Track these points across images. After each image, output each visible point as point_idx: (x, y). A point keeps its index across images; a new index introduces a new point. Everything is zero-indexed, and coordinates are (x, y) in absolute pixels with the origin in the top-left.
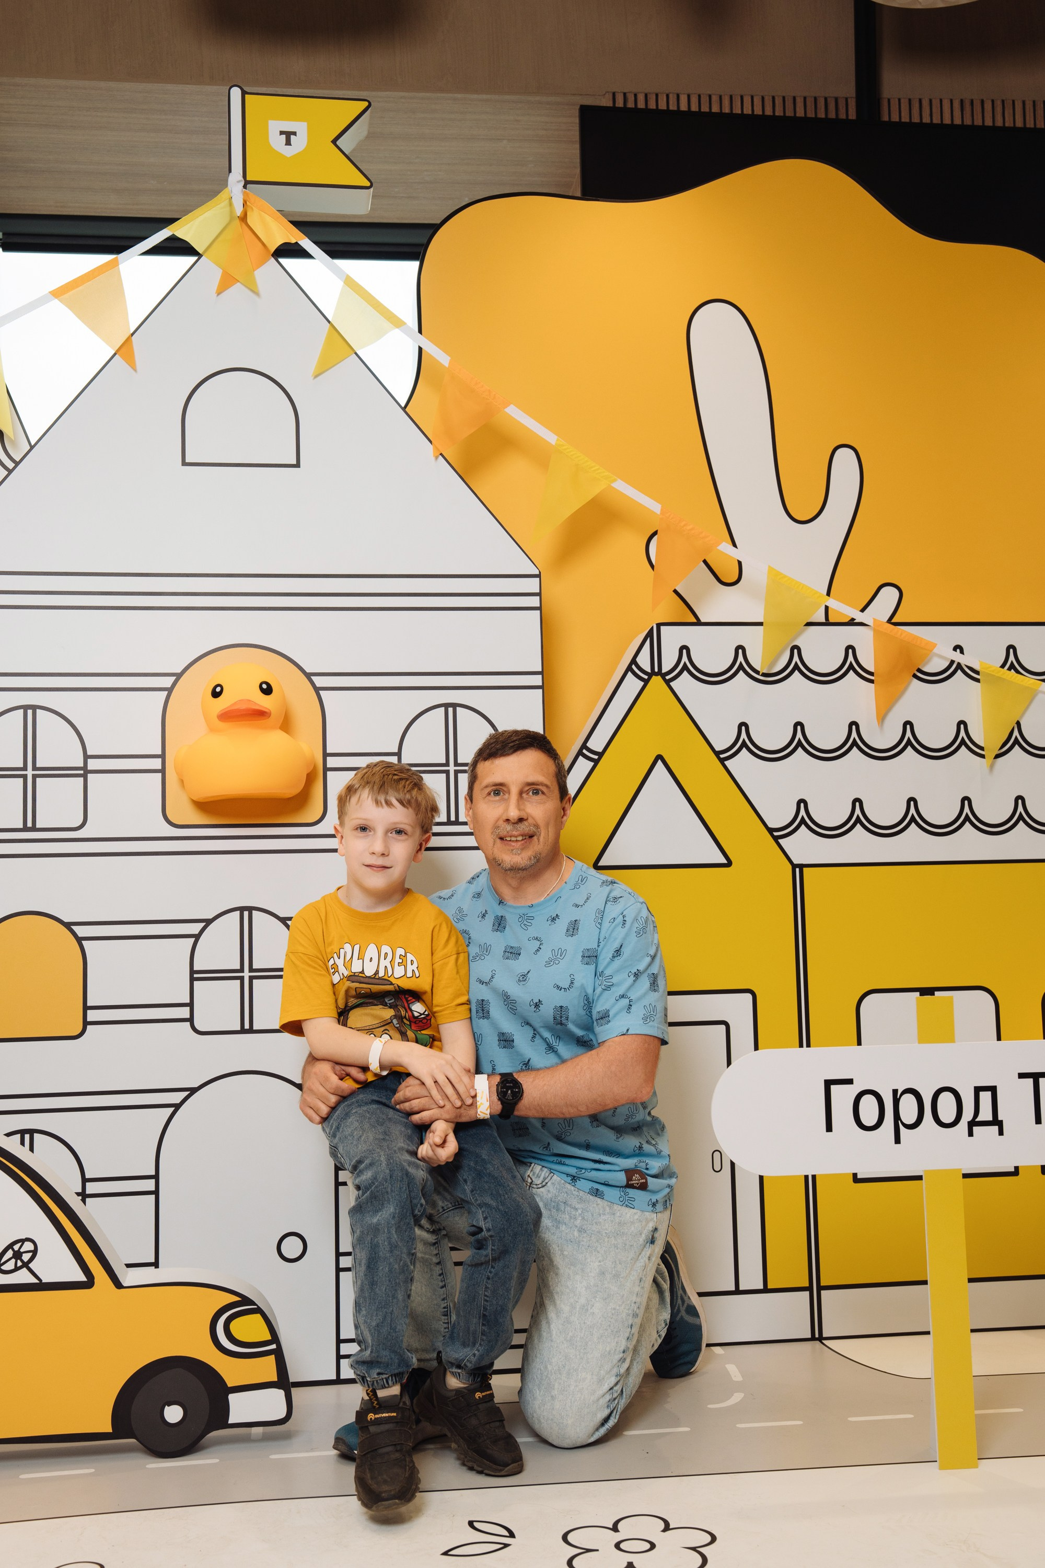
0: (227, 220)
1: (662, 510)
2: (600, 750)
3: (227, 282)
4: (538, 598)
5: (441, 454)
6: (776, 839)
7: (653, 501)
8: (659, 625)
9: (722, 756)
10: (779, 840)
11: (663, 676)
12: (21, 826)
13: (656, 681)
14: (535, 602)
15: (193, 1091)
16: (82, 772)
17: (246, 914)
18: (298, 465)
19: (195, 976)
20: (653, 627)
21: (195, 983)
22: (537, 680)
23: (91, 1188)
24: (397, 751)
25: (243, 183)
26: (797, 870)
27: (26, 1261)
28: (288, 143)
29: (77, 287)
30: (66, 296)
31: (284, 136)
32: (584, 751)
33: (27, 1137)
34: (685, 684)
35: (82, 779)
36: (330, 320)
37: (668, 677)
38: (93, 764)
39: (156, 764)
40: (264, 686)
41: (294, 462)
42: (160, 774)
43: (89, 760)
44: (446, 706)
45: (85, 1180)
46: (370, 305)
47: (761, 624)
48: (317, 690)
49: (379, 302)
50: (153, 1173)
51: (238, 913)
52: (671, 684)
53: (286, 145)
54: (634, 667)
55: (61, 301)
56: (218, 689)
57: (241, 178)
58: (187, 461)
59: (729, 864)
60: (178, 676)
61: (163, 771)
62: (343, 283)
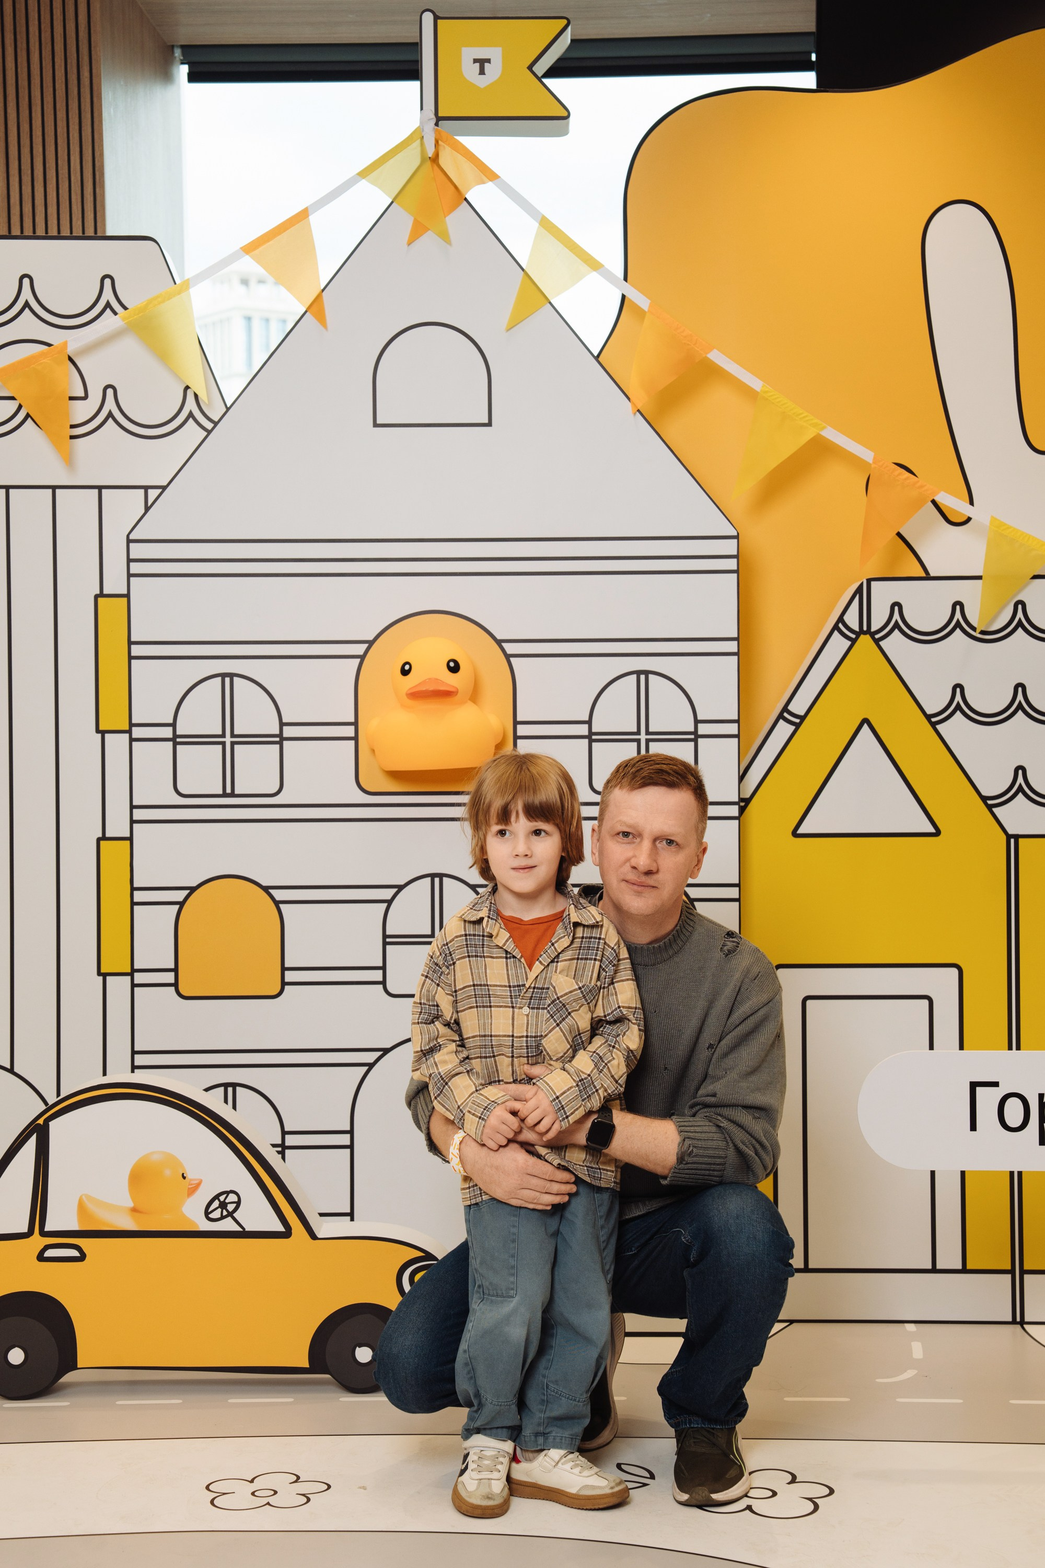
0: (417, 162)
1: (874, 458)
2: (802, 713)
3: (418, 231)
4: (735, 560)
5: (638, 411)
6: (990, 808)
7: (865, 449)
8: (869, 581)
9: (933, 720)
10: (995, 810)
11: (872, 635)
12: (221, 792)
13: (865, 640)
14: (732, 564)
15: (386, 1051)
16: (278, 739)
17: (437, 880)
18: (489, 424)
19: (388, 940)
20: (862, 584)
21: (388, 947)
22: (732, 647)
23: (290, 1140)
24: (587, 719)
25: (434, 121)
26: (1012, 841)
27: (230, 1211)
28: (482, 72)
29: (268, 241)
30: (257, 252)
31: (477, 65)
32: (786, 715)
33: (230, 1090)
34: (895, 644)
35: (278, 746)
36: (524, 268)
37: (877, 636)
38: (288, 732)
39: (349, 731)
40: (452, 664)
41: (486, 421)
42: (353, 742)
43: (285, 728)
44: (638, 673)
45: (284, 1133)
46: (566, 247)
47: (980, 578)
48: (508, 657)
49: (576, 243)
50: (348, 1128)
51: (429, 879)
52: (881, 643)
53: (480, 74)
54: (840, 625)
55: (252, 257)
56: (407, 667)
57: (433, 116)
58: (378, 422)
59: (938, 833)
60: (371, 643)
61: (356, 738)
62: (537, 225)
